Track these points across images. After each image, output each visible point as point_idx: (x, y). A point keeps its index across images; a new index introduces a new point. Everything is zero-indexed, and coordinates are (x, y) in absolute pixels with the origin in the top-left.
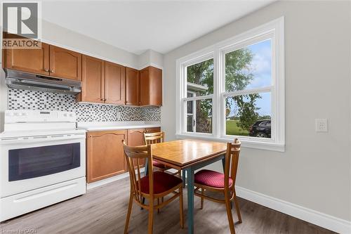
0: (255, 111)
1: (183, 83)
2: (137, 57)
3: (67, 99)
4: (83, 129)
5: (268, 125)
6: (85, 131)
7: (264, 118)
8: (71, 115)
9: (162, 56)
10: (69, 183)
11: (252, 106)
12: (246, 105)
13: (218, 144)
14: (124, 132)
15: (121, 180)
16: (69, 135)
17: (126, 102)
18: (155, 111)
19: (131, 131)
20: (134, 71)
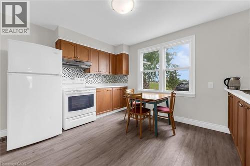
0: (177, 77)
1: (141, 62)
2: (115, 47)
3: (80, 71)
4: (94, 87)
5: (186, 86)
6: (95, 89)
7: (183, 81)
8: (83, 80)
9: (129, 47)
10: (89, 115)
11: (175, 73)
12: (171, 73)
13: (162, 95)
14: (111, 89)
15: (110, 115)
16: (89, 90)
17: (109, 73)
18: (125, 78)
19: (114, 89)
20: (113, 55)
